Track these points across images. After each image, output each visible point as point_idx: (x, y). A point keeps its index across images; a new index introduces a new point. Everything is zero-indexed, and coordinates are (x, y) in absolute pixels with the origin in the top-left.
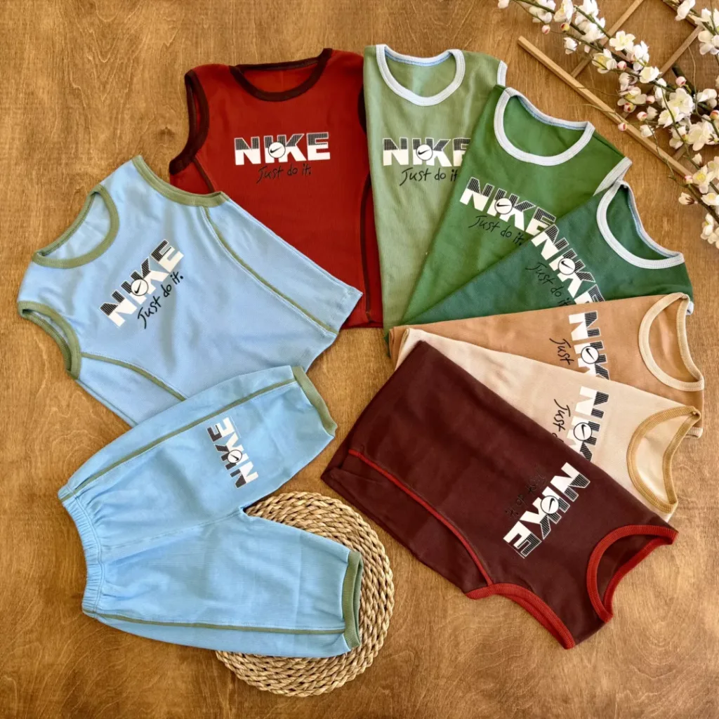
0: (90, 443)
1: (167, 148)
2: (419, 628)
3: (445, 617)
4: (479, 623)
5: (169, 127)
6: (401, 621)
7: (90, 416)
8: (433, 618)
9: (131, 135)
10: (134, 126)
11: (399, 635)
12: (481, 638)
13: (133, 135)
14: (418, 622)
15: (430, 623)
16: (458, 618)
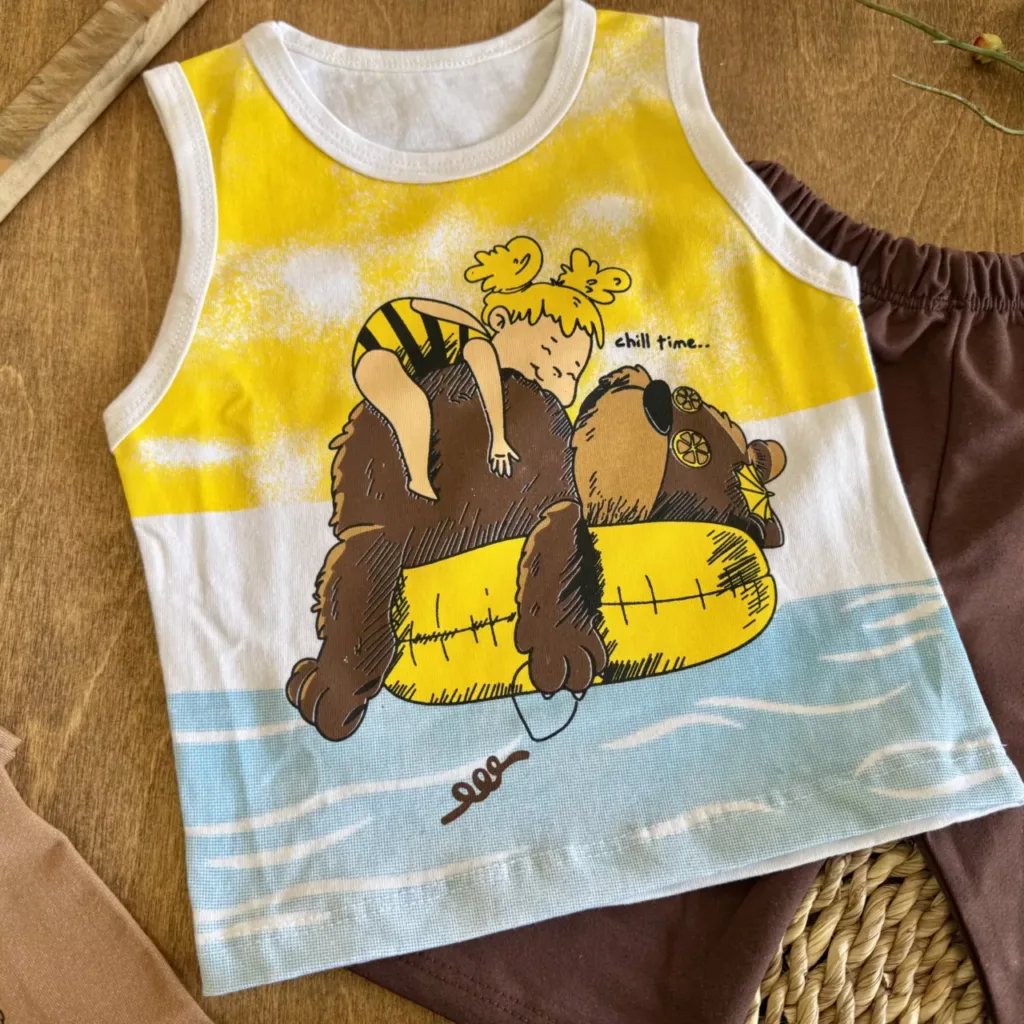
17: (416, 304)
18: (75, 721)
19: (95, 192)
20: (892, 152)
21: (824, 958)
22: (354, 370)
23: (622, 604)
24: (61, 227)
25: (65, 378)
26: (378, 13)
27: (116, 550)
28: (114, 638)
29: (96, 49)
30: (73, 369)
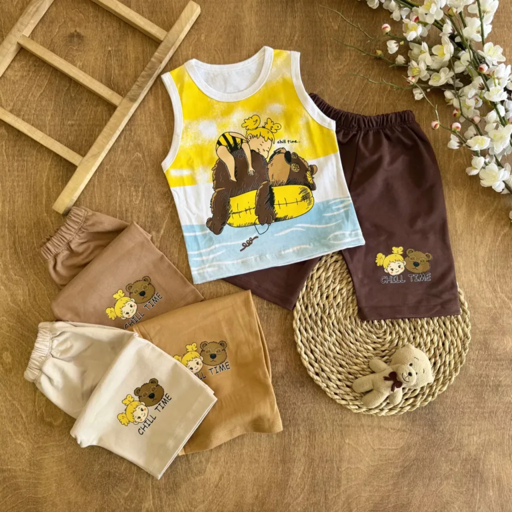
0: (9, 329)
1: (76, 50)
2: (315, 497)
3: (339, 487)
4: (370, 491)
5: (78, 30)
6: (299, 491)
7: (8, 304)
8: (328, 488)
9: (42, 38)
10: (45, 29)
11: (297, 503)
12: (372, 505)
13: (44, 38)
14: (314, 491)
15: (325, 492)
16: (351, 487)
17: (230, 133)
18: (162, 232)
19: (152, 108)
20: (351, 85)
21: (319, 277)
22: (216, 151)
23: (279, 204)
24: (145, 117)
25: (151, 155)
26: (217, 53)
27: (167, 195)
28: (168, 214)
29: (150, 72)
30: (152, 153)
